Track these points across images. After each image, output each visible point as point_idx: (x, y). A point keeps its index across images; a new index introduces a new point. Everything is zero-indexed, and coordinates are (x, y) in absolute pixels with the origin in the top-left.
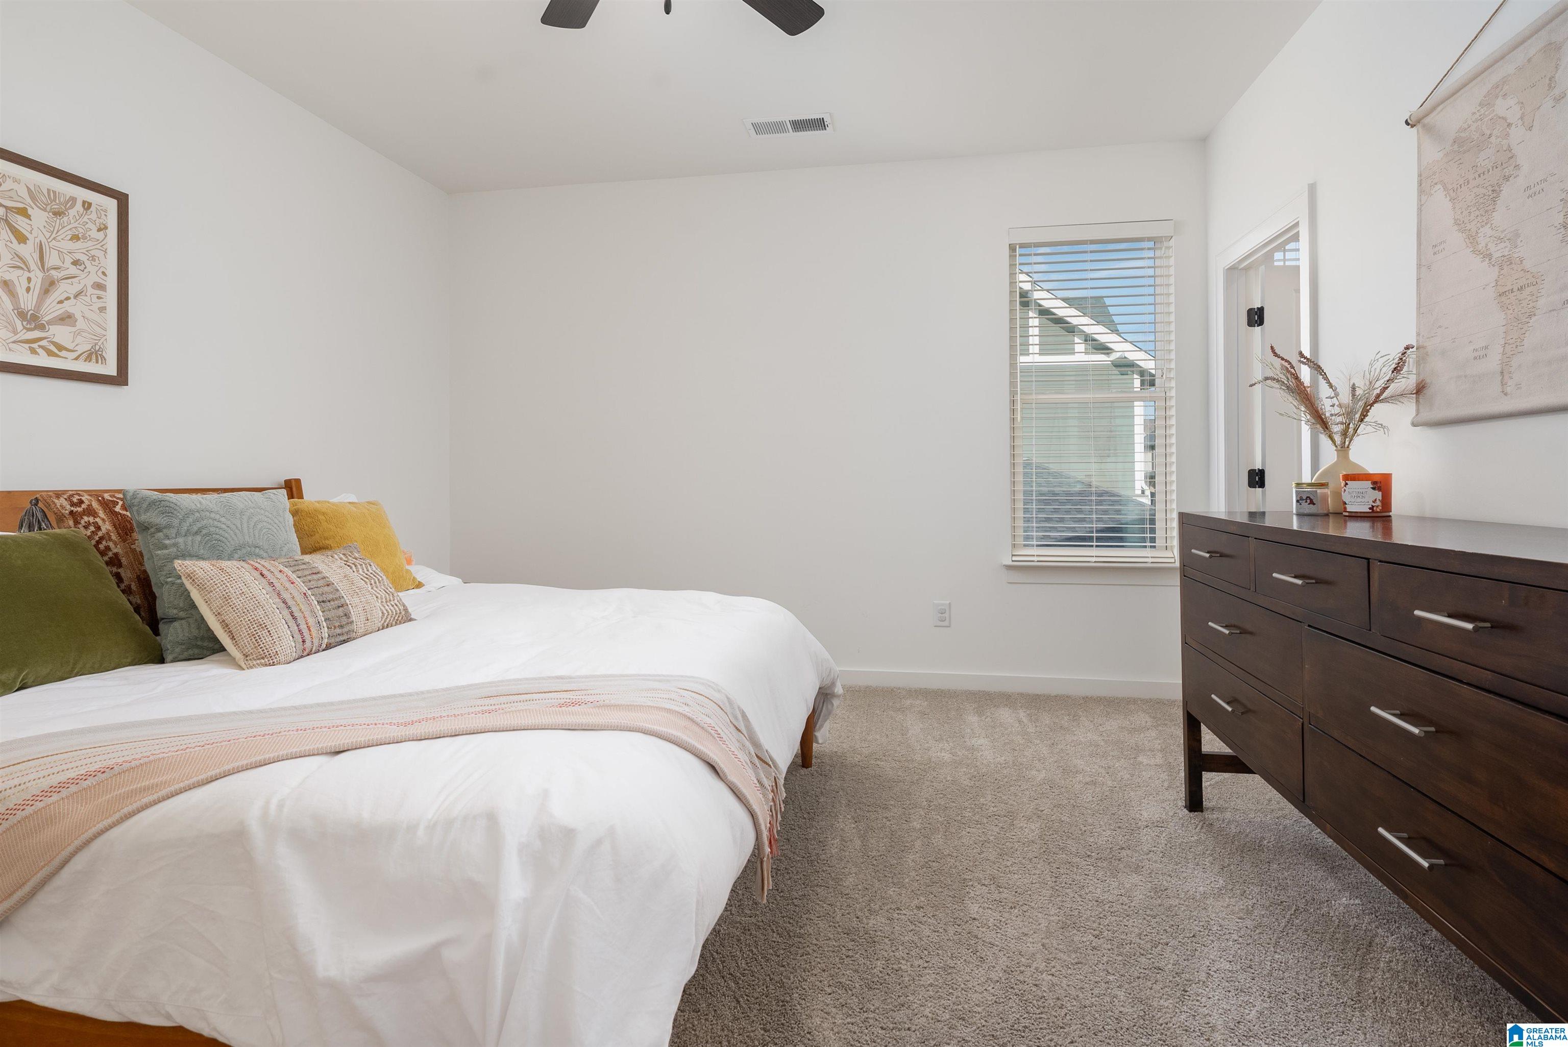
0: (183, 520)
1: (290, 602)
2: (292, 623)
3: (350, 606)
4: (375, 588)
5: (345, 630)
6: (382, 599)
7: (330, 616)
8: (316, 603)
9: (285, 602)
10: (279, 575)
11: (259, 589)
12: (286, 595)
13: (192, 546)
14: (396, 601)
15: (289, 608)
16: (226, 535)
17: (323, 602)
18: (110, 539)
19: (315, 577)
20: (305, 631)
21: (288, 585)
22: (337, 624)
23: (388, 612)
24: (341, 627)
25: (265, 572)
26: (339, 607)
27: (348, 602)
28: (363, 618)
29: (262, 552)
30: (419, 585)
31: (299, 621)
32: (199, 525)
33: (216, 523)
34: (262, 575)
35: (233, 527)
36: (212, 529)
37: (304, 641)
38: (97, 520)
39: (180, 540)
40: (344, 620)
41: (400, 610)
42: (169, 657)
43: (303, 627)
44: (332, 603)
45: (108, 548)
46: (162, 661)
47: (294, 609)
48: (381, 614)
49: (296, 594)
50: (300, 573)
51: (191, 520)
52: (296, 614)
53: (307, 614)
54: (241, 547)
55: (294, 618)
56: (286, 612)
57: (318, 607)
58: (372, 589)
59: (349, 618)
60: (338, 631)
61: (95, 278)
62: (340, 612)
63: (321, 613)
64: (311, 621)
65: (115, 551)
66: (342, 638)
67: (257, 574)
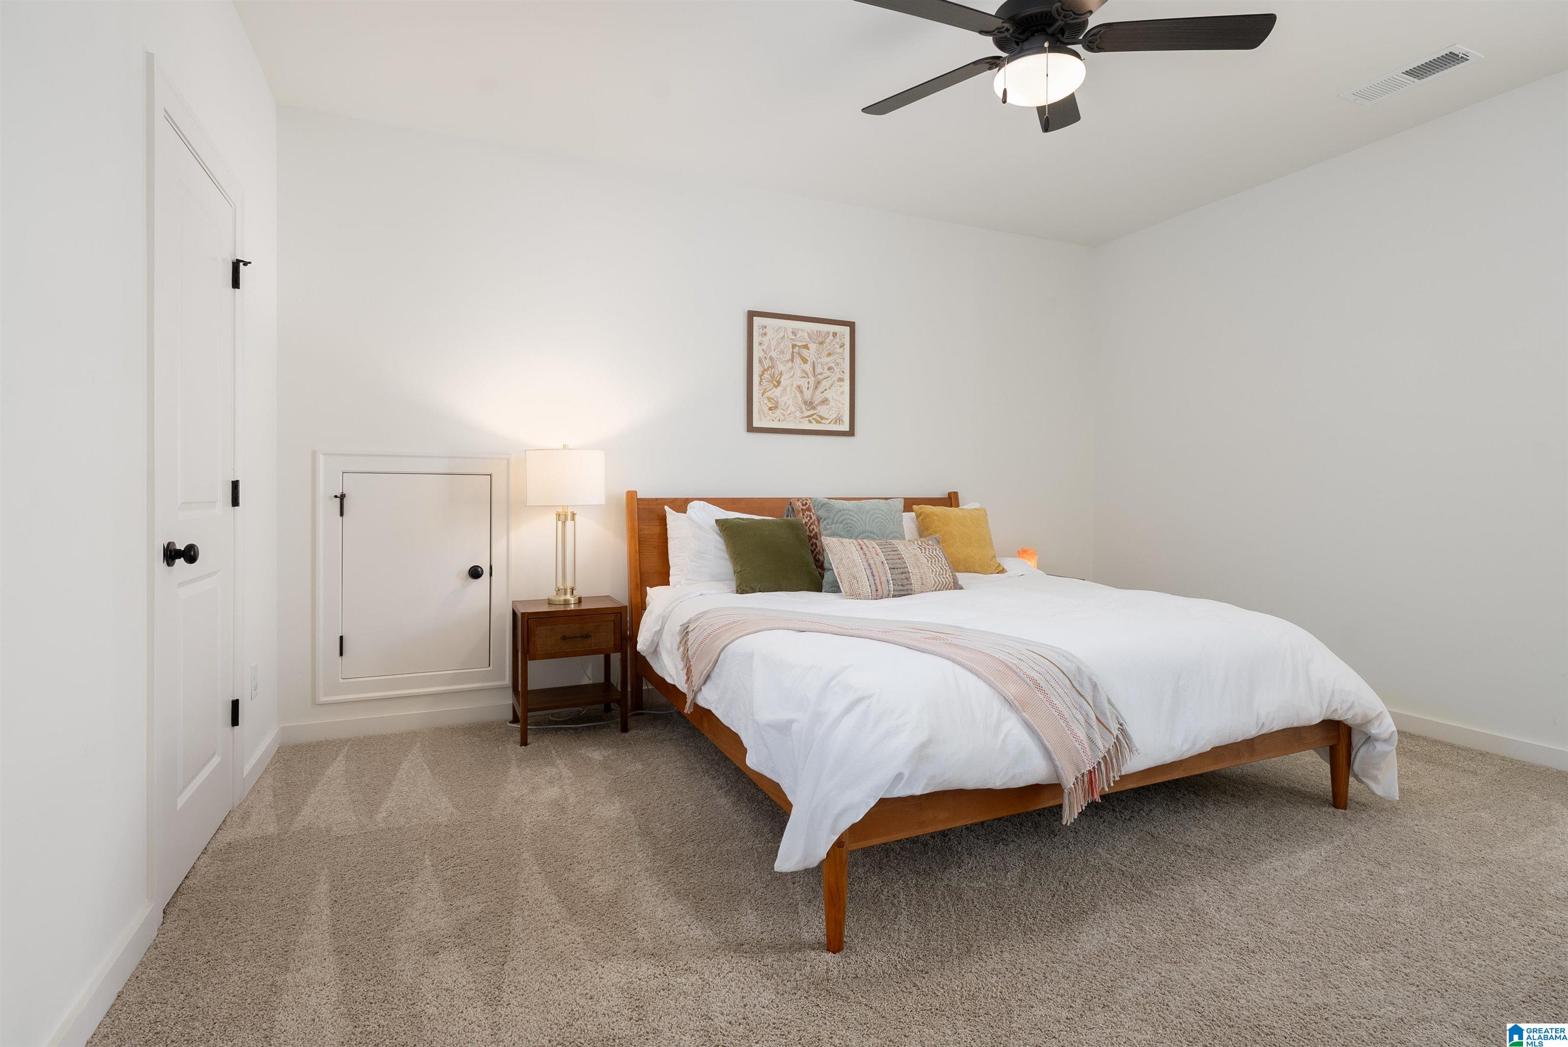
0: (835, 515)
1: (873, 566)
2: (871, 578)
3: (911, 574)
4: (933, 565)
5: (905, 588)
6: (936, 572)
7: (896, 578)
8: (888, 568)
9: (869, 565)
10: (871, 549)
11: (857, 557)
12: (871, 562)
13: (838, 530)
14: (947, 576)
15: (871, 569)
16: (856, 525)
17: (893, 568)
18: (815, 524)
19: (893, 553)
20: (878, 585)
21: (874, 556)
22: (900, 584)
23: (939, 582)
24: (902, 585)
25: (864, 547)
26: (903, 573)
27: (910, 571)
28: (919, 583)
29: (875, 536)
30: (1003, 571)
31: (875, 578)
32: (842, 518)
33: (851, 517)
34: (861, 548)
35: (861, 520)
36: (849, 521)
37: (877, 590)
38: (811, 513)
39: (833, 526)
40: (905, 582)
41: (949, 582)
42: (823, 590)
43: (878, 582)
44: (899, 570)
45: (813, 529)
46: (820, 591)
47: (874, 570)
48: (933, 582)
49: (877, 562)
50: (884, 550)
51: (839, 515)
52: (874, 573)
53: (882, 574)
54: (863, 532)
55: (873, 576)
56: (869, 571)
57: (889, 571)
58: (931, 565)
59: (908, 581)
60: (901, 588)
61: (839, 376)
62: (903, 576)
63: (890, 575)
64: (884, 579)
65: (816, 531)
66: (903, 593)
67: (859, 548)
